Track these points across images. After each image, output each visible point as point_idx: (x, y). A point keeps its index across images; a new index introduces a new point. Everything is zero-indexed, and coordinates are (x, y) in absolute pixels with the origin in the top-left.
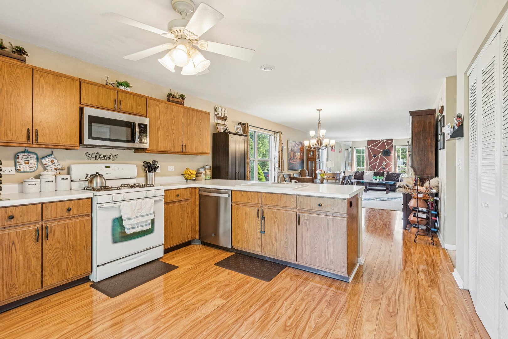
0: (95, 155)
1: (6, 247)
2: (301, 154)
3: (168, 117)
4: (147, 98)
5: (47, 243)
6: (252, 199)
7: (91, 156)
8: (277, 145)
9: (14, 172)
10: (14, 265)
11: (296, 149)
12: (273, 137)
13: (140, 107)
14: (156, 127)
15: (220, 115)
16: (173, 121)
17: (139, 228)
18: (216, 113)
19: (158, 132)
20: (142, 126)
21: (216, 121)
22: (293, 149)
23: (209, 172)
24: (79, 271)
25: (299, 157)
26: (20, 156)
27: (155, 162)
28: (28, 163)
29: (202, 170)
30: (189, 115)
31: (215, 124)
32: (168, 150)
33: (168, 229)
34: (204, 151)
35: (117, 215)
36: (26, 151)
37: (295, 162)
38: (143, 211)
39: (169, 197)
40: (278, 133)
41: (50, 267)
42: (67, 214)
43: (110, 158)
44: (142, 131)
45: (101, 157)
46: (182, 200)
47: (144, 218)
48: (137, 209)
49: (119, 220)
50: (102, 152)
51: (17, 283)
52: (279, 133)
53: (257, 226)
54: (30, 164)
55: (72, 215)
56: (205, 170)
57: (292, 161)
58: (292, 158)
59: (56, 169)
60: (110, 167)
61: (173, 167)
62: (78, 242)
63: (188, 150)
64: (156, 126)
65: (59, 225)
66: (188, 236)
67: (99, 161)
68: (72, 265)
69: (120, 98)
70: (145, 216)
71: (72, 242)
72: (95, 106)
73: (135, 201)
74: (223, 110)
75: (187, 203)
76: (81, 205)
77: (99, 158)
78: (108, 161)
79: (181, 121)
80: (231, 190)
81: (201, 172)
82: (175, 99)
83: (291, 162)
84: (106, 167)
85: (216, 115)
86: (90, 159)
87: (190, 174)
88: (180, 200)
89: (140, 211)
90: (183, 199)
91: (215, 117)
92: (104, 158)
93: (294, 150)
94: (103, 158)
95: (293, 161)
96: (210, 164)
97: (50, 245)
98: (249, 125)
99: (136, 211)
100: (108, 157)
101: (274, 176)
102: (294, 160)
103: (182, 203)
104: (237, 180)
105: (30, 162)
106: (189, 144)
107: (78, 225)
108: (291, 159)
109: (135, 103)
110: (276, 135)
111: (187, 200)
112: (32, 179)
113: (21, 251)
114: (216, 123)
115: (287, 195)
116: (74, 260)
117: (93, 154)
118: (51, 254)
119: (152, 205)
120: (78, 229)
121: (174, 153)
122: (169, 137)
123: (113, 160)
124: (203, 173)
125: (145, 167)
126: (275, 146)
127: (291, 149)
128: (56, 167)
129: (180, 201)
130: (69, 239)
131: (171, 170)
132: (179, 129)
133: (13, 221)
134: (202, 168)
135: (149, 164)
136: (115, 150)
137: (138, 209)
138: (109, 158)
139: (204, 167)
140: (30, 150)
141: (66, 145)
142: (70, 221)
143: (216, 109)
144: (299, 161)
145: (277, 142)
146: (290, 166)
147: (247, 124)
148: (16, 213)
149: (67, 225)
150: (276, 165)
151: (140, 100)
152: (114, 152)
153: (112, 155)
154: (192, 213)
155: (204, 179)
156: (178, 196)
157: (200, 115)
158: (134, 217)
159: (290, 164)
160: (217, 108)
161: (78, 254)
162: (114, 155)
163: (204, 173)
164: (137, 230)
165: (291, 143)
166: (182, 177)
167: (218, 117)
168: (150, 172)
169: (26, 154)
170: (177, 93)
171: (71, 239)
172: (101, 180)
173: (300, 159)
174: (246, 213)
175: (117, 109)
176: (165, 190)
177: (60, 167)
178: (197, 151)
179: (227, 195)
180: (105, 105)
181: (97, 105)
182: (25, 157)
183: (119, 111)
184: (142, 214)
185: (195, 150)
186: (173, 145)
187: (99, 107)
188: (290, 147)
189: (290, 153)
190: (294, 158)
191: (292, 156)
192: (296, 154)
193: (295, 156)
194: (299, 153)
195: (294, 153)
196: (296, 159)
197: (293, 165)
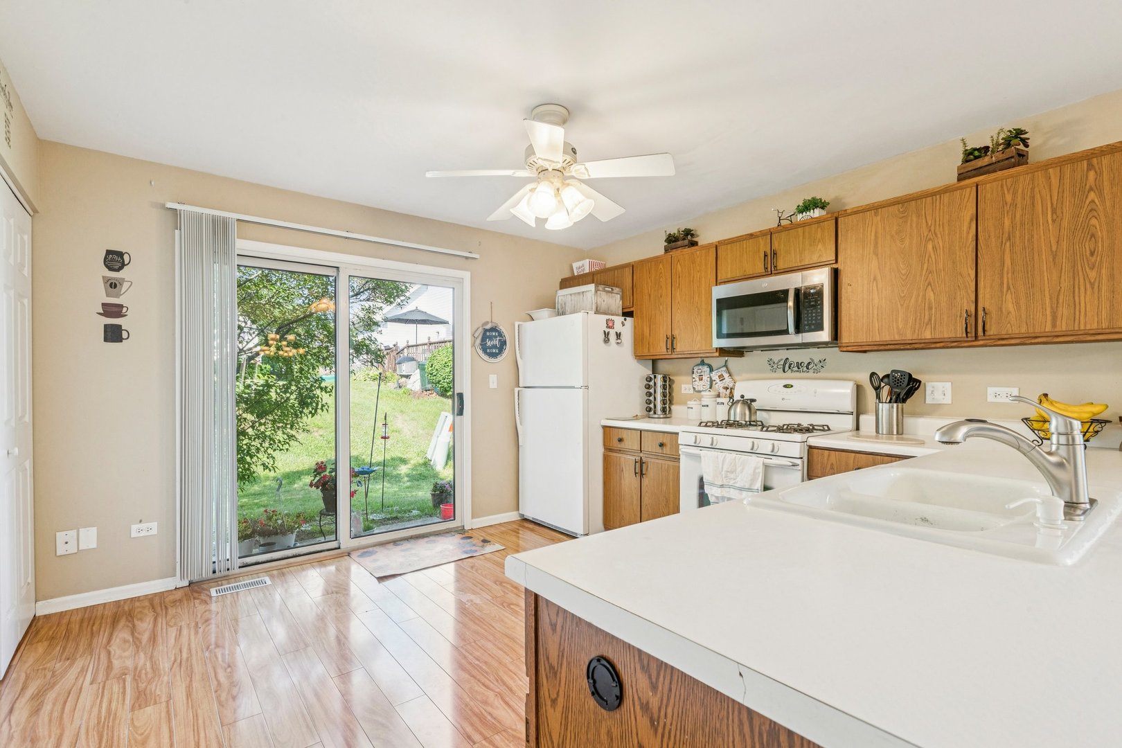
0: (782, 363)
1: (618, 471)
3: (907, 242)
4: (839, 217)
5: (645, 481)
7: (776, 365)
9: (692, 391)
10: (623, 494)
13: (819, 247)
16: (930, 246)
19: (870, 293)
20: (812, 291)
26: (695, 371)
28: (701, 379)
30: (1009, 198)
36: (703, 363)
38: (738, 479)
42: (660, 451)
43: (810, 367)
44: (812, 303)
45: (792, 366)
47: (742, 494)
48: (725, 469)
50: (796, 356)
51: (624, 516)
59: (727, 388)
60: (792, 386)
61: (1013, 391)
65: (654, 463)
67: (789, 373)
69: (775, 246)
70: (742, 489)
72: (736, 278)
73: (727, 454)
77: (789, 368)
78: (798, 374)
79: (965, 234)
84: (785, 386)
86: (775, 372)
89: (732, 477)
92: (799, 368)
94: (796, 369)
97: (647, 484)
99: (723, 474)
100: (805, 365)
105: (703, 377)
107: (671, 471)
109: (806, 244)
113: (626, 480)
117: (779, 361)
121: (940, 345)
123: (816, 371)
125: (875, 389)
128: (726, 386)
131: (998, 400)
133: (622, 445)
137: (728, 472)
138: (808, 369)
140: (706, 361)
142: (662, 461)
148: (624, 435)
151: (819, 229)
152: (816, 354)
153: (812, 360)
157: (1090, 166)
162: (816, 361)
169: (700, 367)
175: (771, 271)
177: (731, 385)
181: (738, 274)
182: (699, 371)
183: (776, 272)
184: (737, 485)
185: (1054, 325)
186: (930, 320)
187: (743, 277)
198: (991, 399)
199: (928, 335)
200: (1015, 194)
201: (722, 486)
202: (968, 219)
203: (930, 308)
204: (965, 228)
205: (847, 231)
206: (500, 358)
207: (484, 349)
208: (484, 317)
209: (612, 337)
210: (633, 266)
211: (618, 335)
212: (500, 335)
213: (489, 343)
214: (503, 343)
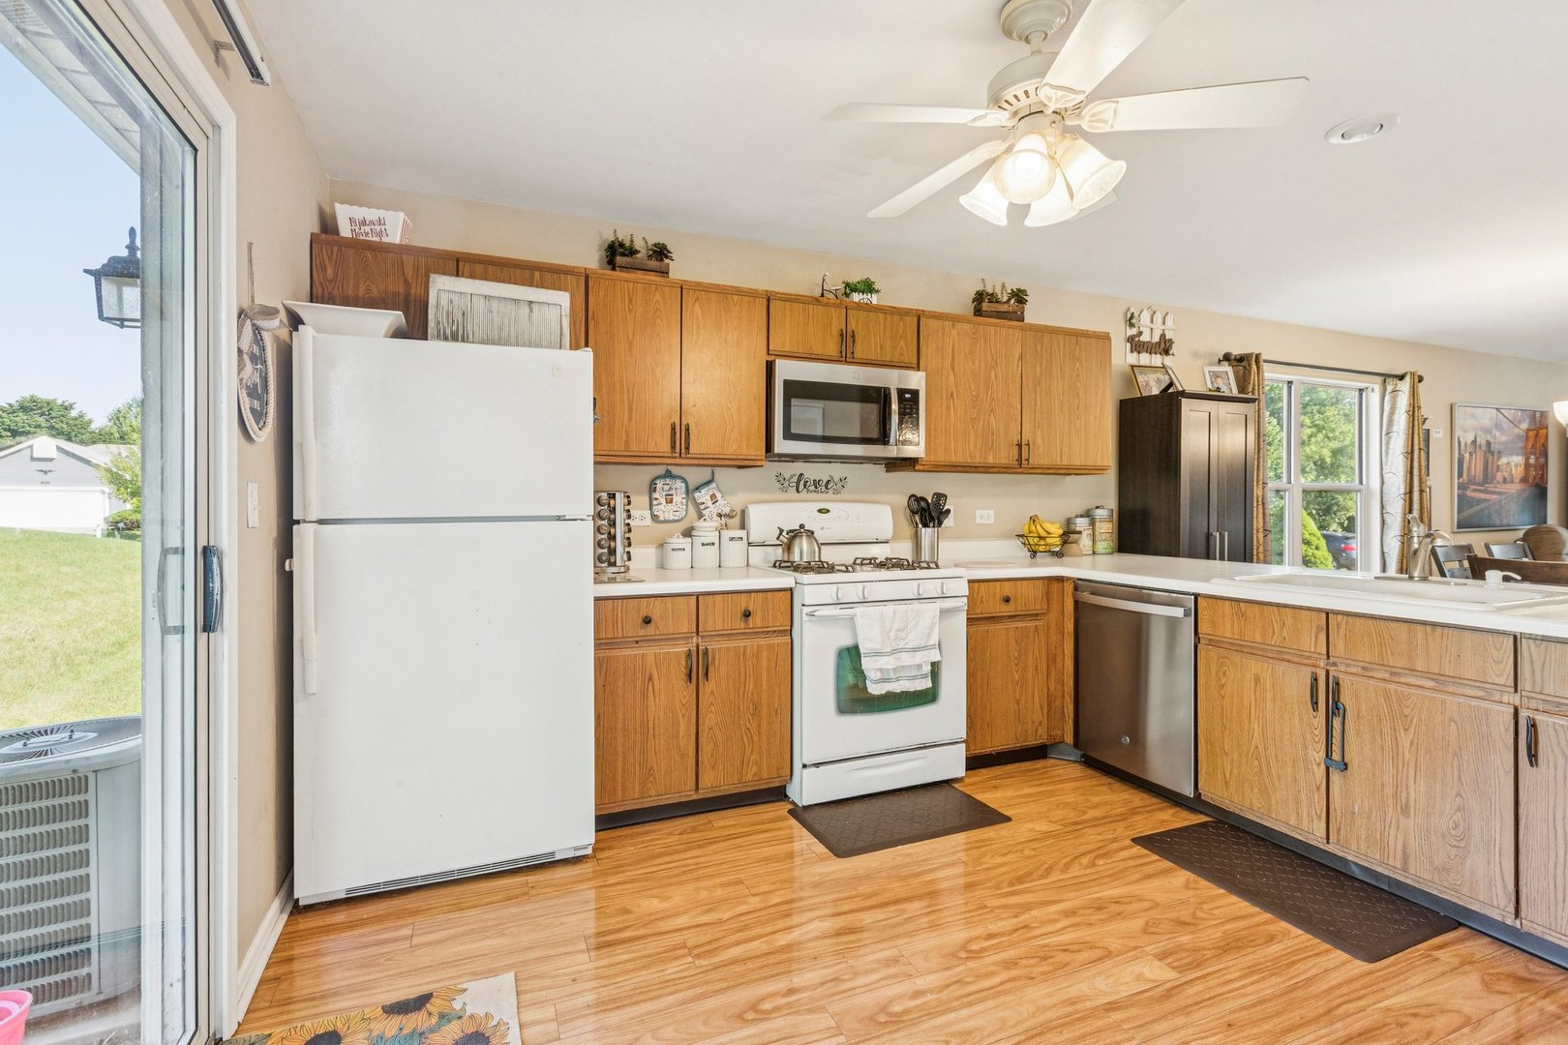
0: (795, 479)
1: (639, 683)
2: (1532, 461)
3: (977, 363)
4: (919, 316)
5: (708, 688)
6: (1285, 634)
7: (787, 483)
8: (1395, 428)
9: (648, 521)
10: (651, 726)
11: (1500, 438)
12: (1374, 398)
13: (902, 343)
14: (944, 396)
15: (1145, 338)
16: (993, 375)
17: (902, 682)
18: (1133, 331)
19: (948, 408)
20: (907, 396)
21: (1132, 358)
22: (1481, 441)
23: (1106, 529)
24: (765, 768)
25: (1518, 472)
26: (659, 484)
27: (940, 497)
28: (671, 502)
29: (1081, 524)
30: (1039, 349)
31: (1129, 370)
32: (978, 460)
33: (979, 699)
34: (1090, 462)
35: (847, 641)
36: (668, 475)
37: (1494, 493)
38: (910, 637)
39: (982, 602)
40: (1401, 378)
41: (712, 745)
42: (743, 625)
43: (829, 486)
44: (907, 411)
45: (808, 484)
46: (1018, 613)
47: (914, 657)
48: (896, 626)
49: (851, 655)
50: (813, 471)
51: (655, 768)
52: (1408, 378)
53: (1308, 736)
54: (674, 503)
55: (754, 628)
56: (1093, 523)
57: (1475, 490)
58: (1479, 477)
59: (720, 515)
60: (828, 511)
61: (992, 513)
62: (764, 696)
63: (1038, 458)
64: (944, 391)
65: (728, 649)
66: (1037, 730)
67: (804, 495)
68: (752, 750)
69: (852, 325)
70: (915, 650)
71: (752, 693)
72: (798, 355)
73: (891, 607)
74: (1158, 317)
75: (1036, 627)
76: (770, 606)
77: (805, 487)
78: (824, 496)
79: (1015, 372)
80: (1193, 594)
81: (1078, 529)
82: (995, 305)
83: (1469, 493)
84: (820, 511)
85: (1131, 339)
86: (786, 491)
87: (1043, 534)
88: (1012, 614)
89: (903, 635)
90: (1022, 613)
91: (1129, 345)
92: (817, 488)
93: (1489, 443)
94: (812, 488)
95: (1485, 491)
96: (1112, 502)
97: (712, 693)
98: (1265, 361)
99: (892, 634)
100: (824, 484)
101: (1383, 553)
102: (1490, 487)
103: (1020, 625)
104: (1215, 559)
105: (675, 498)
106: (1039, 441)
107: (765, 654)
108: (1472, 481)
109: (888, 334)
110: (1390, 388)
111: (1036, 616)
112: (678, 537)
113: (662, 696)
114: (1132, 366)
115: (1467, 634)
116: (755, 738)
117: (792, 477)
118: (711, 715)
119: (934, 621)
120: (764, 664)
121: (995, 470)
122: (981, 423)
123: (837, 492)
124: (1085, 534)
125: (914, 513)
126: (1387, 432)
127: (1474, 442)
128: (719, 511)
129: (1015, 616)
130: (747, 687)
131: (984, 521)
132: (1008, 395)
133: (650, 630)
134: (1082, 516)
135: (923, 504)
136: (839, 464)
137: (899, 630)
138: (827, 488)
139: (1088, 514)
140: (675, 471)
141: (739, 457)
142: (748, 643)
143: (1132, 317)
144: (1520, 492)
145: (1396, 417)
146: (1468, 512)
147: (1258, 356)
148: (655, 610)
149: (742, 652)
150: (1389, 508)
151: (901, 323)
152: (836, 470)
153: (832, 478)
154: (1052, 659)
155: (1091, 552)
156: (1007, 600)
157: (1077, 341)
158: (889, 650)
159: (1464, 502)
160: (1136, 315)
161: (764, 727)
162: (836, 479)
163: (1091, 532)
164: (897, 687)
165: (1473, 416)
166: (1018, 542)
167: (1137, 345)
168: (925, 525)
169: (668, 481)
170: (1003, 286)
171: (751, 686)
172: (811, 546)
173: (1524, 480)
174: (1257, 680)
175: (845, 358)
176: (970, 582)
177: (727, 510)
178: (1065, 462)
179: (1178, 612)
180: (818, 350)
181: (801, 350)
182: (666, 487)
183: (851, 360)
184: (909, 646)
185: (1061, 460)
186: (992, 445)
187: (806, 356)
188: (1465, 431)
189: (1467, 456)
190: (1489, 476)
191: (1478, 471)
192: (1500, 463)
193: (1498, 471)
194: (1517, 455)
195: (1490, 457)
196: (1501, 481)
197: (1483, 506)
198: (978, 521)
199: (991, 460)
200: (1042, 347)
201: (894, 652)
202: (1017, 359)
203: (993, 434)
204: (1015, 365)
205: (928, 335)
206: (264, 432)
210: (587, 278)
212: (261, 355)
214: (264, 382)
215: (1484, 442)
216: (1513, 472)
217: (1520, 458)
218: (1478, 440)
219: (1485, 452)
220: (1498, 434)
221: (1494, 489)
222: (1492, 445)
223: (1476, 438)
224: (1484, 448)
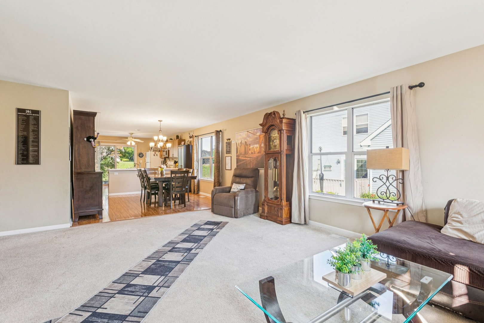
2: (262, 145)
25: (257, 150)
37: (249, 157)
57: (242, 157)
58: (243, 153)
91: (189, 138)
93: (246, 142)
95: (245, 157)
102: (247, 156)
108: (240, 154)
127: (241, 142)
144: (257, 157)
146: (239, 164)
159: (238, 160)
165: (240, 135)
188: (238, 140)
189: (239, 147)
190: (247, 152)
191: (243, 151)
192: (250, 148)
193: (249, 150)
194: (256, 144)
195: (247, 147)
196: (251, 153)
197: (245, 161)
206: (142, 158)
207: (139, 156)
208: (140, 152)
209: (156, 155)
211: (157, 155)
212: (143, 154)
213: (140, 155)
214: (143, 155)
215: (244, 142)
216: (255, 150)
217: (257, 145)
218: (242, 142)
219: (245, 145)
220: (249, 139)
221: (248, 156)
222: (247, 143)
223: (241, 141)
224: (244, 144)
